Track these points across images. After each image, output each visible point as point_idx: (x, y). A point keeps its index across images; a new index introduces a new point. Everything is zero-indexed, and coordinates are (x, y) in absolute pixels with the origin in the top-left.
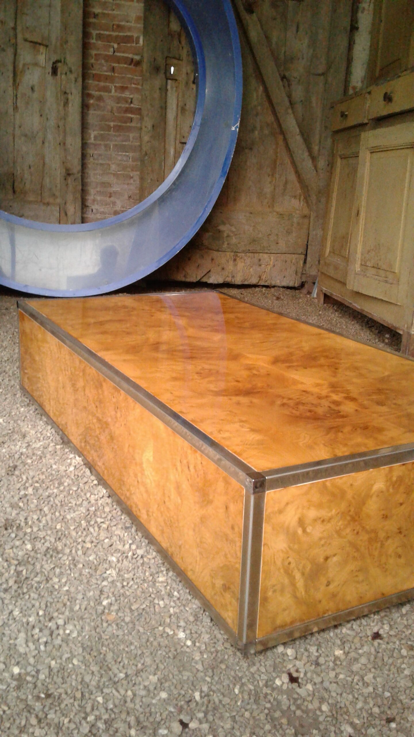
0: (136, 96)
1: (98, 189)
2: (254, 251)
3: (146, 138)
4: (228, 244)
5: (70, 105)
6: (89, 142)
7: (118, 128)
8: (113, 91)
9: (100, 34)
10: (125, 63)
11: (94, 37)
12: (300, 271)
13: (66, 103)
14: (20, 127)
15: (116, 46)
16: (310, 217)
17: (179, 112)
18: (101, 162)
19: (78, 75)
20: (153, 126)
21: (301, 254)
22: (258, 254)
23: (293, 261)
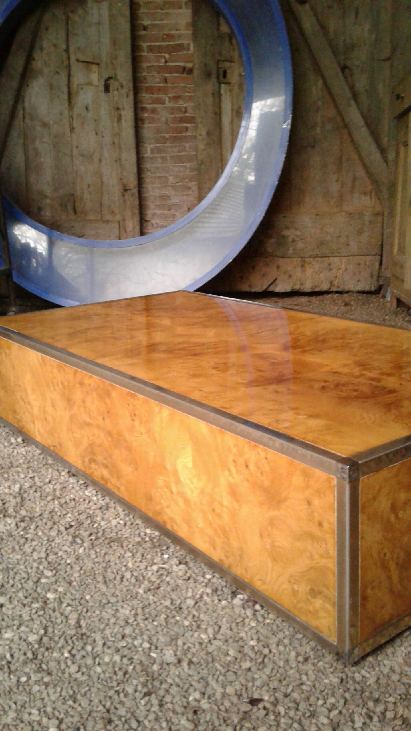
0: (190, 105)
1: (158, 203)
2: (323, 255)
3: (201, 146)
4: (294, 249)
5: (123, 121)
6: (146, 155)
7: (175, 139)
8: (167, 101)
9: (151, 45)
10: (177, 72)
11: (145, 50)
12: (376, 273)
13: (120, 118)
14: (77, 147)
15: (167, 56)
16: (383, 215)
17: (235, 116)
18: (158, 175)
19: (130, 90)
20: (208, 133)
21: (377, 254)
22: (327, 258)
23: (368, 263)
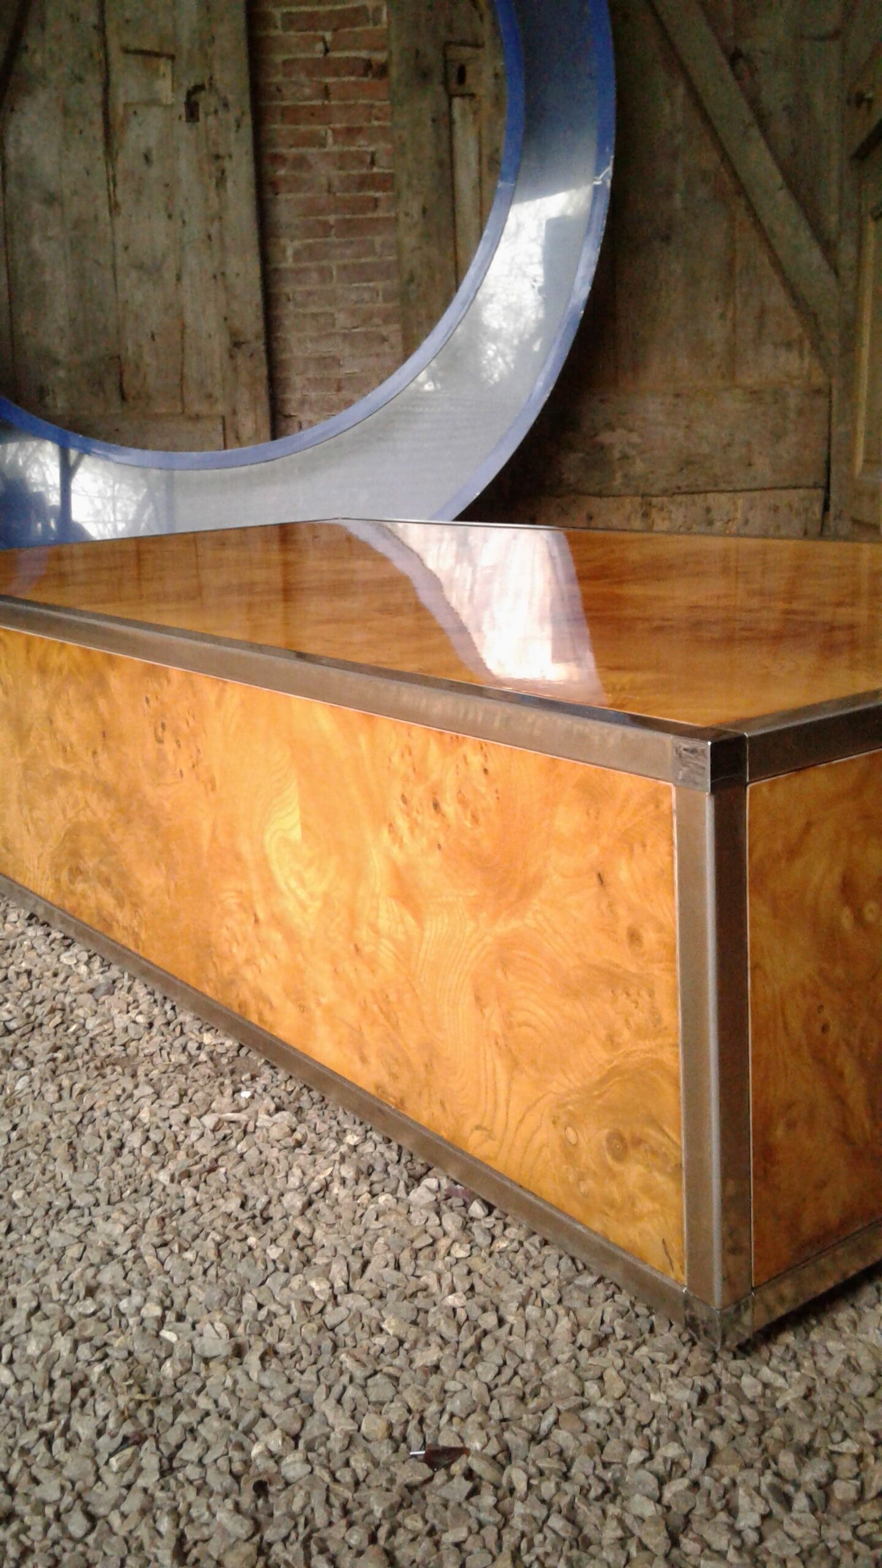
0: (381, 147)
1: (311, 374)
2: (694, 489)
3: (410, 241)
4: (625, 476)
5: (229, 184)
6: (283, 265)
7: (349, 227)
8: (330, 140)
9: (290, 13)
10: (352, 74)
11: (279, 24)
13: (221, 180)
14: (126, 248)
15: (328, 36)
16: (830, 394)
17: (485, 170)
18: (314, 309)
19: (243, 114)
20: (424, 211)
21: (815, 486)
22: (702, 496)
23: (796, 505)
